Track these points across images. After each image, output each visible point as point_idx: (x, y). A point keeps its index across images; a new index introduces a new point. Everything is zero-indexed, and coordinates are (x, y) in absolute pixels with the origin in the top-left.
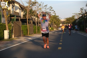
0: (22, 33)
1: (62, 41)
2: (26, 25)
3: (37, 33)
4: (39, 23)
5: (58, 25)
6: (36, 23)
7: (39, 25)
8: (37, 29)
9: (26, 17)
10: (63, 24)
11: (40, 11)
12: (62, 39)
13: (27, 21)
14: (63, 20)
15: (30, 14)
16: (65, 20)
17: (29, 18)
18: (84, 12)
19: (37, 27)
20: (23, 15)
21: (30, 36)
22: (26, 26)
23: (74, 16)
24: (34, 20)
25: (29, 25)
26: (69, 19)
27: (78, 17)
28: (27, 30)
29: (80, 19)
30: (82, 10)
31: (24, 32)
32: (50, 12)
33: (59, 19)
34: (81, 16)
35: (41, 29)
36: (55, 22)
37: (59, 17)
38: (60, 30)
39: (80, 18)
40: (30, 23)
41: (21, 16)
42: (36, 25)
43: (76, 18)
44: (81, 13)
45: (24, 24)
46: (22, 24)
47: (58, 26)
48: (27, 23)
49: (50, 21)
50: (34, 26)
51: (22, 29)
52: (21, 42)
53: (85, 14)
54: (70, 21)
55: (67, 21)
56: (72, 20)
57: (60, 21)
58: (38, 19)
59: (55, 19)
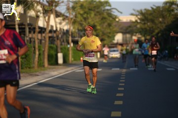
1: (121, 103)
4: (27, 30)
5: (106, 38)
7: (30, 36)
10: (128, 36)
12: (122, 95)
14: (126, 18)
16: (133, 19)
26: (151, 14)
33: (112, 13)
35: (37, 53)
36: (94, 27)
37: (110, 6)
38: (116, 58)
47: (105, 42)
49: (74, 22)
54: (156, 22)
55: (145, 24)
56: (163, 17)
57: (114, 24)
58: (25, 11)
59: (95, 15)
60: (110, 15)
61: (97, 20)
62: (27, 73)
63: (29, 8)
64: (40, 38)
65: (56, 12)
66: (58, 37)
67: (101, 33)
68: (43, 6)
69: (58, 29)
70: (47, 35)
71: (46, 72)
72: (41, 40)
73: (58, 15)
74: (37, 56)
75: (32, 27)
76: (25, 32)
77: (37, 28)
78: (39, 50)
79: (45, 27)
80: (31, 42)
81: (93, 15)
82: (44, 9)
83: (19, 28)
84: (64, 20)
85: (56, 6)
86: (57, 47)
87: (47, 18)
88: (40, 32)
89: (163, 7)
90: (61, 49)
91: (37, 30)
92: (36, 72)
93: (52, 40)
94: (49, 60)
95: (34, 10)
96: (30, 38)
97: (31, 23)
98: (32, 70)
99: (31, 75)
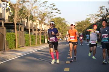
0: (7, 45)
2: (13, 33)
3: (31, 45)
4: (33, 30)
5: (63, 32)
6: (29, 30)
7: (34, 32)
8: (30, 39)
9: (13, 20)
11: (35, 12)
13: (14, 27)
15: (20, 15)
17: (18, 22)
18: (106, 13)
19: (30, 36)
20: (9, 17)
21: (19, 49)
22: (12, 35)
23: (89, 20)
24: (26, 26)
25: (17, 33)
26: (81, 23)
27: (96, 21)
28: (15, 40)
29: (99, 23)
30: (102, 10)
31: (11, 44)
32: (51, 12)
33: (66, 23)
34: (100, 20)
35: (37, 39)
37: (65, 20)
39: (98, 21)
40: (20, 30)
41: (6, 19)
42: (28, 33)
43: (93, 21)
44: (101, 15)
45: (10, 32)
46: (7, 31)
47: (63, 34)
48: (14, 29)
50: (25, 34)
51: (8, 40)
52: (4, 59)
53: (107, 15)
54: (83, 26)
55: (78, 27)
56: (86, 25)
57: (67, 27)
58: (32, 23)
59: (59, 24)
60: (65, 24)
61: (60, 26)
62: (33, 46)
63: (34, 22)
64: (38, 33)
65: (44, 23)
66: (45, 32)
67: (61, 31)
68: (39, 21)
69: (45, 30)
70: (41, 32)
71: (41, 46)
72: (38, 34)
73: (45, 24)
74: (37, 40)
75: (35, 29)
76: (32, 31)
77: (37, 29)
78: (38, 38)
79: (40, 29)
80: (34, 34)
81: (58, 24)
82: (39, 22)
83: (30, 29)
84: (47, 26)
85: (44, 21)
86: (45, 36)
87: (41, 25)
88: (38, 31)
89: (85, 21)
90: (46, 37)
91: (37, 30)
92: (37, 46)
93: (43, 33)
94: (41, 42)
95: (36, 22)
96: (34, 33)
97: (35, 27)
98: (35, 45)
99: (35, 47)
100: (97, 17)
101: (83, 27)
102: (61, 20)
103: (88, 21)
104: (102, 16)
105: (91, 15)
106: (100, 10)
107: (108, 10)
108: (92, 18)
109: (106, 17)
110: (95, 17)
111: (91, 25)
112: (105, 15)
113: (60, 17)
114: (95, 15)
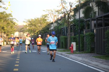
100: (57, 13)
101: (37, 27)
102: (6, 16)
103: (44, 19)
104: (64, 12)
105: (49, 10)
106: (61, 3)
107: (72, 4)
108: (50, 15)
109: (69, 14)
110: (54, 13)
111: (49, 25)
112: (68, 12)
113: (4, 12)
114: (54, 11)
